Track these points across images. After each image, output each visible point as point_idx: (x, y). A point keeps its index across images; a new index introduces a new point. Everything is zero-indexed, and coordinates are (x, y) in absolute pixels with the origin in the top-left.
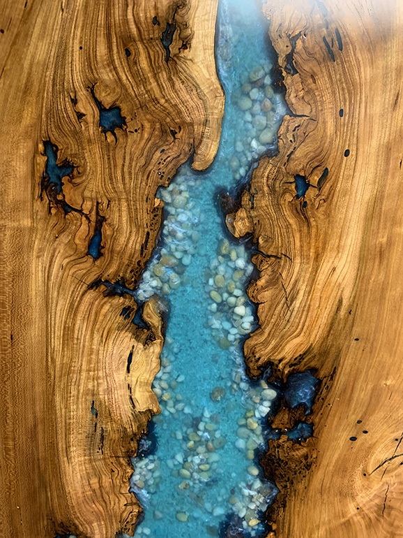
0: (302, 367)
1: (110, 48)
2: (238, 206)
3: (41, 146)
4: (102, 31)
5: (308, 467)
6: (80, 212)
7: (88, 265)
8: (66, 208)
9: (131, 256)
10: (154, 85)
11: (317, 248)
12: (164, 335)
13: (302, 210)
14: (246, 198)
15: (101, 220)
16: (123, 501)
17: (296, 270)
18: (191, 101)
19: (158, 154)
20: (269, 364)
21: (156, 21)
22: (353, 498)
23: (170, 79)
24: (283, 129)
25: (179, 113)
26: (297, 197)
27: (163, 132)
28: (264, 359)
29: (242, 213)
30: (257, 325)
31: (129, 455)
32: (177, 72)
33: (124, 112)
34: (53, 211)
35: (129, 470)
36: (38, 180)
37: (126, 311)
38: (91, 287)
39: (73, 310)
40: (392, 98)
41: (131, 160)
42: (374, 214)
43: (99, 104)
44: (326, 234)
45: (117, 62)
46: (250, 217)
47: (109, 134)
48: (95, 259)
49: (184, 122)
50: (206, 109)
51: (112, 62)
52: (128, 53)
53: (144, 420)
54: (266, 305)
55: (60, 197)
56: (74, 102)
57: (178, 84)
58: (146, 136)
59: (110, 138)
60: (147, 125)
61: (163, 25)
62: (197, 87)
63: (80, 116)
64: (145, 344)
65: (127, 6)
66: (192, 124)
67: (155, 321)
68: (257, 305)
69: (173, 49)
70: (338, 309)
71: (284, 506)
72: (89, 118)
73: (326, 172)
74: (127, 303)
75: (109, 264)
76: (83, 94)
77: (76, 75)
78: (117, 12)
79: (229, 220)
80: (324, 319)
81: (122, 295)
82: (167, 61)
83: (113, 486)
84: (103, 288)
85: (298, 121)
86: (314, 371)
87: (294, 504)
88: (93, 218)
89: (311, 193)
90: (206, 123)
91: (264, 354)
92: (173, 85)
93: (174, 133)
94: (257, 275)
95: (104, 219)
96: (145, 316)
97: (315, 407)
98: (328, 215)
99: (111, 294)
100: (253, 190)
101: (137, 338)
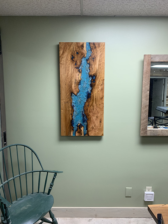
0: (94, 75)
1: (77, 47)
3: (71, 55)
5: (95, 85)
6: (75, 61)
7: (75, 66)
8: (73, 61)
9: (79, 65)
10: (81, 50)
11: (95, 64)
17: (93, 66)
18: (84, 52)
19: (81, 56)
22: (99, 88)
26: (93, 60)
27: (82, 54)
28: (91, 75)
29: (88, 61)
30: (90, 71)
35: (78, 86)
36: (71, 58)
39: (74, 70)
40: (100, 51)
43: (76, 52)
51: (78, 49)
53: (80, 81)
54: (91, 69)
56: (74, 52)
60: (80, 54)
61: (82, 46)
66: (84, 54)
69: (83, 48)
70: (97, 70)
71: (93, 89)
73: (95, 58)
74: (78, 69)
75: (77, 66)
78: (78, 45)
83: (77, 88)
84: (76, 68)
85: (93, 53)
92: (83, 50)
96: (80, 71)
97: (95, 79)
98: (96, 61)
101: (79, 73)
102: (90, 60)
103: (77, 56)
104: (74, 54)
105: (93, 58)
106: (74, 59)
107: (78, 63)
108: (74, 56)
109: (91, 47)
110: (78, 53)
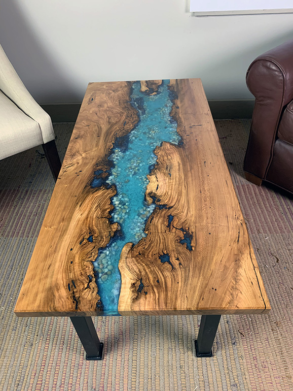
0: (96, 188)
1: (166, 283)
2: (115, 232)
3: (193, 249)
4: (169, 289)
5: (97, 164)
6: (176, 229)
7: (173, 213)
8: (182, 229)
9: (157, 216)
10: (147, 271)
11: (87, 221)
12: (145, 195)
13: (91, 232)
14: (112, 234)
15: (169, 226)
16: (160, 154)
17: (95, 214)
18: (132, 265)
19: (146, 247)
20: (108, 189)
21: (146, 293)
22: (83, 158)
23: (140, 272)
24: (96, 256)
25: (137, 261)
26: (92, 236)
27: (144, 254)
28: (109, 190)
29: (114, 230)
30: (111, 199)
31: (158, 164)
32: (137, 275)
33: (159, 261)
34: (187, 228)
35: (158, 161)
36: (194, 238)
37: (159, 200)
38: (172, 207)
39: (178, 201)
40: (51, 268)
41: (157, 245)
42: (64, 232)
43: (170, 263)
44: (83, 225)
45: (162, 278)
46: (111, 229)
47: (166, 253)
48: (170, 215)
49: (135, 258)
50: (126, 262)
51: (164, 278)
52: (158, 281)
53: (152, 173)
54: (107, 204)
55: (185, 233)
56: (180, 264)
57: (137, 271)
58: (151, 253)
59: (165, 252)
60: (150, 256)
61: (143, 291)
62: (129, 270)
63: (178, 259)
64: (152, 192)
65: (158, 299)
66: (132, 257)
67: (148, 198)
68: (111, 204)
69: (139, 283)
70: (81, 204)
71: (106, 155)
72: (174, 259)
73: (80, 243)
74: (158, 203)
75: (165, 214)
76: (177, 266)
77: (180, 273)
78: (162, 296)
79: (119, 228)
80: (87, 201)
81: (161, 205)
82: (142, 279)
83: (163, 157)
84: (168, 207)
85: (90, 259)
86: (92, 188)
87: (103, 155)
88: (171, 227)
89: (87, 237)
90: (126, 258)
91: (109, 191)
92: (139, 270)
93: (140, 254)
94: (110, 213)
95: (167, 227)
96: (152, 200)
97: (93, 178)
98: (81, 230)
99: (165, 206)
100: (109, 237)
101: (155, 194)
102: (105, 234)
103: (166, 248)
104: (179, 253)
105: (90, 240)
106: (182, 234)
107: (163, 223)
108: (182, 249)
109: (93, 285)
110: (164, 258)
